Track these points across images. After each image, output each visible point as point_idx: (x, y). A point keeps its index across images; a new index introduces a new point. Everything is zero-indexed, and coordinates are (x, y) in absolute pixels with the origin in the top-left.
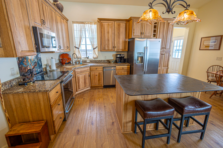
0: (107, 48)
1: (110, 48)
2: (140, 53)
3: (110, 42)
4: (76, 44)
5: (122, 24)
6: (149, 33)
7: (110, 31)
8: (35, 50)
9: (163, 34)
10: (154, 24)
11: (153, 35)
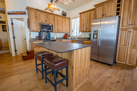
2: (95, 31)
3: (85, 26)
4: (72, 29)
5: (93, 12)
6: (111, 13)
7: (85, 19)
8: (39, 30)
9: (129, 10)
10: (117, 4)
11: (116, 13)
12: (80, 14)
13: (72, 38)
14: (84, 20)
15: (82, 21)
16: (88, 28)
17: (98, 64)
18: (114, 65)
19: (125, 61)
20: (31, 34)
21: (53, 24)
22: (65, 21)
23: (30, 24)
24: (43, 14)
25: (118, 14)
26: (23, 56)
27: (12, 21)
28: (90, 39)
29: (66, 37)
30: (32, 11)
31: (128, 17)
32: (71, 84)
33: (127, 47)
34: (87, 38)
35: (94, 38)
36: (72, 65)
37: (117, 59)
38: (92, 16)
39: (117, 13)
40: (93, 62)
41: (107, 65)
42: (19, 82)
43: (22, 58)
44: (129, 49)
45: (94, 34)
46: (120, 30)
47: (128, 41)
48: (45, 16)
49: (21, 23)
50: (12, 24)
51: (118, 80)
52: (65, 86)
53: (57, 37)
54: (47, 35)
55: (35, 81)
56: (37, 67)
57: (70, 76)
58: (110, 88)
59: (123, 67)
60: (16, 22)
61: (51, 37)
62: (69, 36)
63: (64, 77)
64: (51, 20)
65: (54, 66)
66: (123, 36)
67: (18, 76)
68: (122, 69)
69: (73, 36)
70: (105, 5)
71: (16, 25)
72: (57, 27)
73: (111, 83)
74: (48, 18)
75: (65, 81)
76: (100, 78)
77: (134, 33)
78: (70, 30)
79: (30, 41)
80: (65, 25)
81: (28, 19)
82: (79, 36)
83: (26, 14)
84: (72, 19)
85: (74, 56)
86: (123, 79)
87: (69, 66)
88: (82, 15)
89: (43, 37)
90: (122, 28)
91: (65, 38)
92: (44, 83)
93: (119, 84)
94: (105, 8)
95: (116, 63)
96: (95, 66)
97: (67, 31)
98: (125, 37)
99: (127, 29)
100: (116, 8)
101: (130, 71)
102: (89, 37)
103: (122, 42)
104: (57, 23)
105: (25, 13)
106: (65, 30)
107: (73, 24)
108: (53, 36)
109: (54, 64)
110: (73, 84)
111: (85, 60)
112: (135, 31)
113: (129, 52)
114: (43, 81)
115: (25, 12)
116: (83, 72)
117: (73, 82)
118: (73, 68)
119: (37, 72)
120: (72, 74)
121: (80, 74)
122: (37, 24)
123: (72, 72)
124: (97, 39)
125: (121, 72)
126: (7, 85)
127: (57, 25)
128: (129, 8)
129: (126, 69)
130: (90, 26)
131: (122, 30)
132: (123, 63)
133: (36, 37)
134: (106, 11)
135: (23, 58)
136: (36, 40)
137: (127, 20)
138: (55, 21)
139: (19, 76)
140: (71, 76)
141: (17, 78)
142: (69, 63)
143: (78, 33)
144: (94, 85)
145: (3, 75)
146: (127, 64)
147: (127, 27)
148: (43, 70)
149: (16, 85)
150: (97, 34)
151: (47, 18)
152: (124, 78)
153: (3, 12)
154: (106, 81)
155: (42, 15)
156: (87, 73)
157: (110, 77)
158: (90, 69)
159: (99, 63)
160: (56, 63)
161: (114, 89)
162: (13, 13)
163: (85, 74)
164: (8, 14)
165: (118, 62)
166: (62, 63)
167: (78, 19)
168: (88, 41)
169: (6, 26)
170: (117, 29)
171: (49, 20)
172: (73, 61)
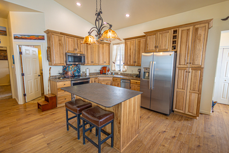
0: (129, 63)
1: (132, 63)
2: (146, 68)
3: (132, 58)
4: (113, 60)
5: (142, 40)
6: (165, 46)
7: (132, 48)
8: (65, 63)
9: (186, 45)
10: (172, 35)
11: (171, 47)
12: (125, 39)
13: (113, 74)
14: (130, 49)
15: (127, 51)
16: (136, 60)
17: (150, 114)
18: (170, 115)
19: (184, 109)
20: (51, 69)
21: (86, 54)
22: (103, 48)
23: (50, 55)
24: (70, 39)
25: (174, 48)
26: (39, 104)
27: (20, 49)
28: (140, 77)
29: (103, 71)
30: (55, 36)
31: (186, 54)
32: (118, 143)
33: (185, 91)
34: (135, 74)
35: (145, 78)
36: (119, 119)
37: (174, 106)
38: (142, 45)
39: (173, 46)
40: (144, 111)
41: (162, 115)
42: (46, 145)
43: (37, 108)
44: (188, 93)
45: (144, 72)
46: (177, 69)
47: (186, 83)
48: (74, 41)
49: (33, 51)
50: (21, 53)
51: (173, 135)
52: (109, 146)
53: (91, 72)
54: (76, 69)
55: (67, 142)
56: (67, 122)
57: (116, 133)
58: (164, 146)
59: (182, 116)
60: (26, 50)
61: (81, 73)
62: (108, 71)
63: (108, 135)
64: (82, 48)
65: (98, 121)
66: (181, 76)
67: (40, 137)
68: (180, 120)
69: (115, 71)
70: (159, 35)
71: (26, 54)
72: (91, 58)
73: (166, 139)
74: (78, 44)
75: (109, 141)
76: (153, 134)
77: (193, 74)
78: (109, 61)
79: (50, 80)
80: (103, 53)
81: (49, 48)
82: (123, 72)
83: (44, 39)
84: (113, 44)
85: (121, 108)
86: (180, 134)
87: (115, 121)
88: (129, 43)
89: (70, 73)
90: (179, 66)
91: (103, 73)
92: (81, 144)
93: (175, 140)
94: (158, 38)
95: (173, 111)
96: (146, 117)
97: (105, 62)
98: (183, 78)
99: (185, 69)
100: (172, 40)
101: (190, 122)
102: (138, 73)
103: (179, 85)
104: (91, 52)
105: (42, 38)
106: (103, 61)
107: (114, 53)
108: (85, 71)
109: (98, 120)
110: (120, 143)
111: (134, 111)
112: (194, 71)
113: (188, 97)
114: (79, 142)
115: (44, 36)
116: (132, 127)
117: (120, 141)
118: (120, 123)
119: (68, 129)
120: (119, 131)
121: (128, 130)
122: (62, 55)
123: (119, 128)
124: (149, 79)
125: (179, 124)
126: (30, 149)
127: (91, 55)
128: (187, 42)
129: (185, 120)
130: (139, 58)
131: (180, 69)
132: (181, 111)
133: (60, 73)
134: (160, 42)
135: (39, 108)
136: (59, 78)
137: (185, 57)
138: (88, 49)
139: (43, 136)
140: (118, 133)
141: (40, 139)
142: (115, 117)
143: (122, 67)
144: (145, 143)
145: (17, 136)
146: (186, 113)
147: (186, 66)
148: (79, 127)
149: (42, 148)
150: (149, 73)
151: (76, 45)
152: (181, 132)
153: (4, 33)
154: (159, 137)
155: (69, 41)
156: (137, 128)
157: (165, 131)
158: (141, 122)
159: (152, 112)
160: (100, 118)
161: (168, 146)
162: (23, 37)
163: (134, 129)
164: (15, 38)
165: (175, 110)
166: (107, 118)
167: (123, 46)
168: (137, 80)
169: (6, 50)
170: (173, 67)
171: (79, 47)
172: (121, 114)
